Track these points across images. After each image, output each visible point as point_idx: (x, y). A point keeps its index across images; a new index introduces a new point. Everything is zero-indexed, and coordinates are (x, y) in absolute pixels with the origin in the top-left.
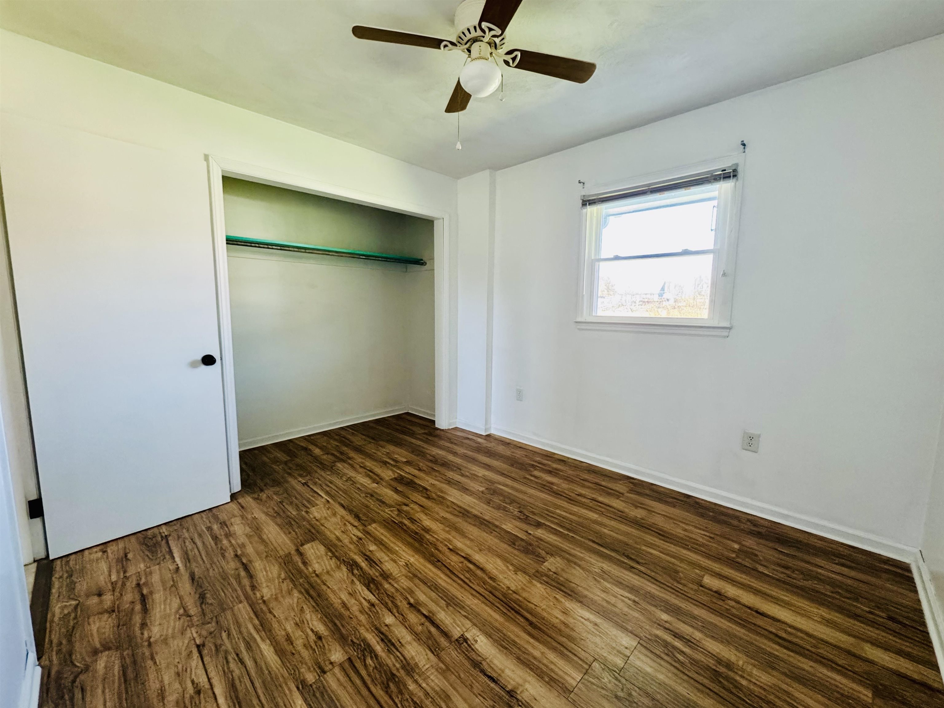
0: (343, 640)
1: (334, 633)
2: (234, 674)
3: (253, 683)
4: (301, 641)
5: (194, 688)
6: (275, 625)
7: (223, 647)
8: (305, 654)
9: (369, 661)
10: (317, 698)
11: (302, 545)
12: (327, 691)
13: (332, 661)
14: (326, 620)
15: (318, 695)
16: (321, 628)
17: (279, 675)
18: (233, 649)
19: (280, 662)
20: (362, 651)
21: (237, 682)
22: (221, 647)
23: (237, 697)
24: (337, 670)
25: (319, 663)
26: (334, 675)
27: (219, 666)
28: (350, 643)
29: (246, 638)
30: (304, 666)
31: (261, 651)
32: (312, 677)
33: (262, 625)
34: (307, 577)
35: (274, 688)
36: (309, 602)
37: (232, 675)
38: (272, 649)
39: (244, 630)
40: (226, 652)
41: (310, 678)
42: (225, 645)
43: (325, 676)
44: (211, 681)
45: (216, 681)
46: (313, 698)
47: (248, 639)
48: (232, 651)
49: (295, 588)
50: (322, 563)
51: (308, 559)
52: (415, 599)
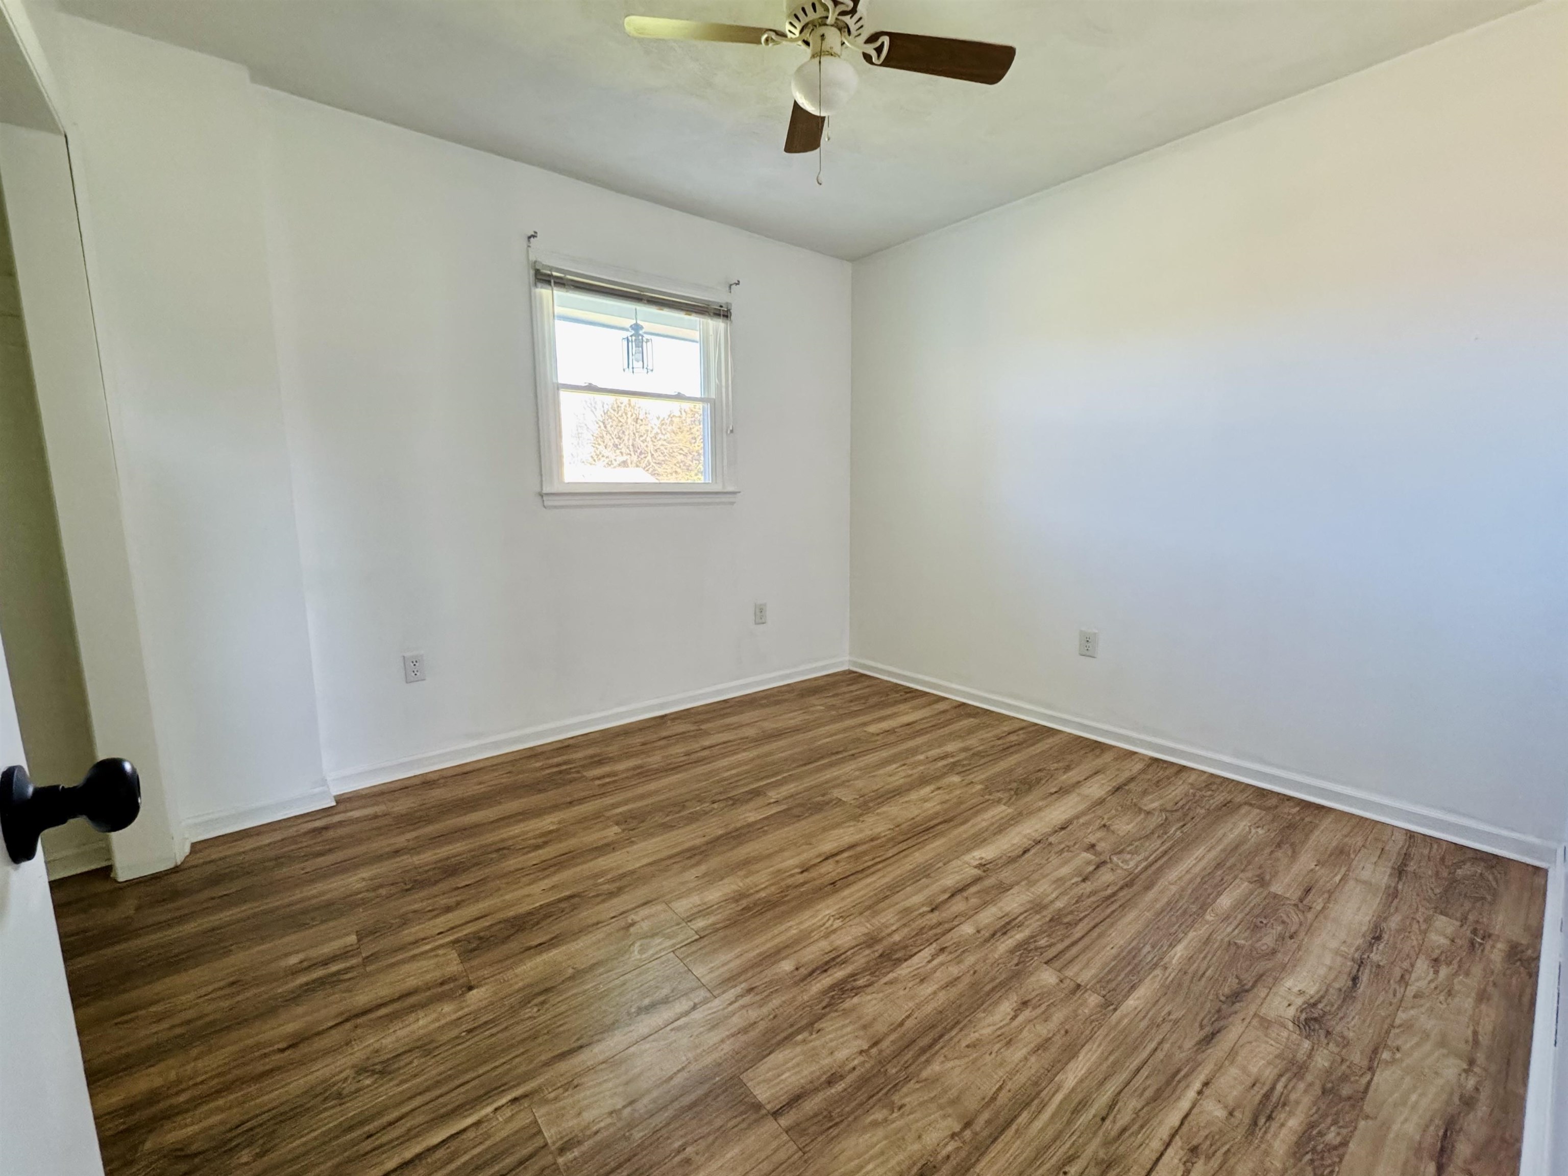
0: (1017, 975)
1: (1010, 988)
2: (1139, 1106)
3: (1138, 1070)
4: (1038, 1027)
5: (1193, 1164)
6: (1021, 1079)
7: (1101, 1154)
8: (1058, 1016)
9: (1043, 942)
10: (1118, 985)
11: (758, 1106)
12: (1103, 977)
13: (1057, 981)
14: (988, 1003)
15: (1113, 985)
16: (1006, 1007)
17: (1109, 1039)
18: (1095, 1133)
19: (1087, 1047)
20: (1030, 951)
21: (1149, 1093)
22: (1103, 1161)
23: (1168, 1083)
24: (1070, 972)
25: (1067, 996)
26: (1077, 974)
27: (1138, 1142)
28: (1020, 966)
29: (1065, 1119)
30: (1080, 1011)
31: (1081, 1081)
32: (1092, 998)
33: (1028, 1104)
34: (880, 1062)
35: (1129, 1040)
36: (951, 1039)
37: (1142, 1108)
38: (1071, 1065)
39: (1050, 1133)
40: (1107, 1144)
41: (1093, 1000)
42: (1096, 1153)
43: (1083, 984)
44: (1167, 1140)
45: (1164, 1132)
46: (1118, 990)
47: (1068, 1114)
48: (1101, 1133)
49: (918, 1075)
50: (834, 1044)
51: (819, 1078)
52: (923, 905)
